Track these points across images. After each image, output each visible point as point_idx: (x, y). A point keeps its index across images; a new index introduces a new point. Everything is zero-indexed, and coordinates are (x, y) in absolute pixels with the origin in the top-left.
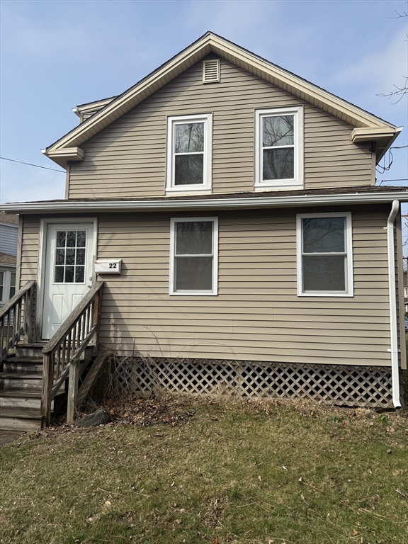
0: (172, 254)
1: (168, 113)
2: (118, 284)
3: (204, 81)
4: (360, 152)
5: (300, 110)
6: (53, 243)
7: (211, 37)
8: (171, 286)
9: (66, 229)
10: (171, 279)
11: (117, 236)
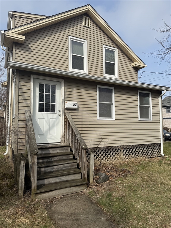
0: (98, 101)
1: (69, 34)
2: (76, 114)
3: (84, 25)
4: (134, 70)
5: (117, 50)
6: (37, 89)
7: (89, 7)
8: (98, 115)
9: (44, 83)
10: (98, 112)
11: (75, 91)
